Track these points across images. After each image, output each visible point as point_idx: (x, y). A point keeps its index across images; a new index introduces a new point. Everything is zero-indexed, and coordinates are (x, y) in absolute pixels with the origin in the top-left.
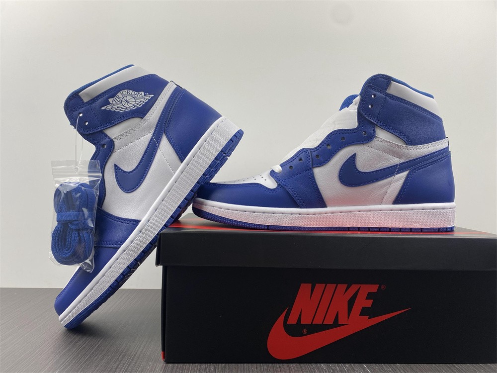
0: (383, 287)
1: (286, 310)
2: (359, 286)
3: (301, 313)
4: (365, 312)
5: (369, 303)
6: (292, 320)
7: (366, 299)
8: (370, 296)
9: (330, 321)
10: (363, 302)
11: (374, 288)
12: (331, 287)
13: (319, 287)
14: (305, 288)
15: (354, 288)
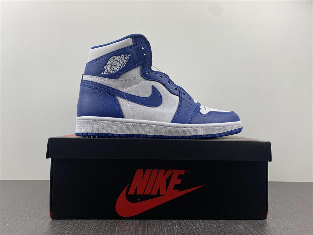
0: (188, 171)
1: (127, 186)
2: (172, 171)
3: (137, 188)
4: (176, 187)
5: (179, 182)
6: (131, 192)
7: (177, 179)
8: (179, 177)
9: (155, 192)
10: (175, 181)
11: (182, 172)
12: (155, 172)
13: (148, 172)
14: (139, 172)
15: (170, 172)
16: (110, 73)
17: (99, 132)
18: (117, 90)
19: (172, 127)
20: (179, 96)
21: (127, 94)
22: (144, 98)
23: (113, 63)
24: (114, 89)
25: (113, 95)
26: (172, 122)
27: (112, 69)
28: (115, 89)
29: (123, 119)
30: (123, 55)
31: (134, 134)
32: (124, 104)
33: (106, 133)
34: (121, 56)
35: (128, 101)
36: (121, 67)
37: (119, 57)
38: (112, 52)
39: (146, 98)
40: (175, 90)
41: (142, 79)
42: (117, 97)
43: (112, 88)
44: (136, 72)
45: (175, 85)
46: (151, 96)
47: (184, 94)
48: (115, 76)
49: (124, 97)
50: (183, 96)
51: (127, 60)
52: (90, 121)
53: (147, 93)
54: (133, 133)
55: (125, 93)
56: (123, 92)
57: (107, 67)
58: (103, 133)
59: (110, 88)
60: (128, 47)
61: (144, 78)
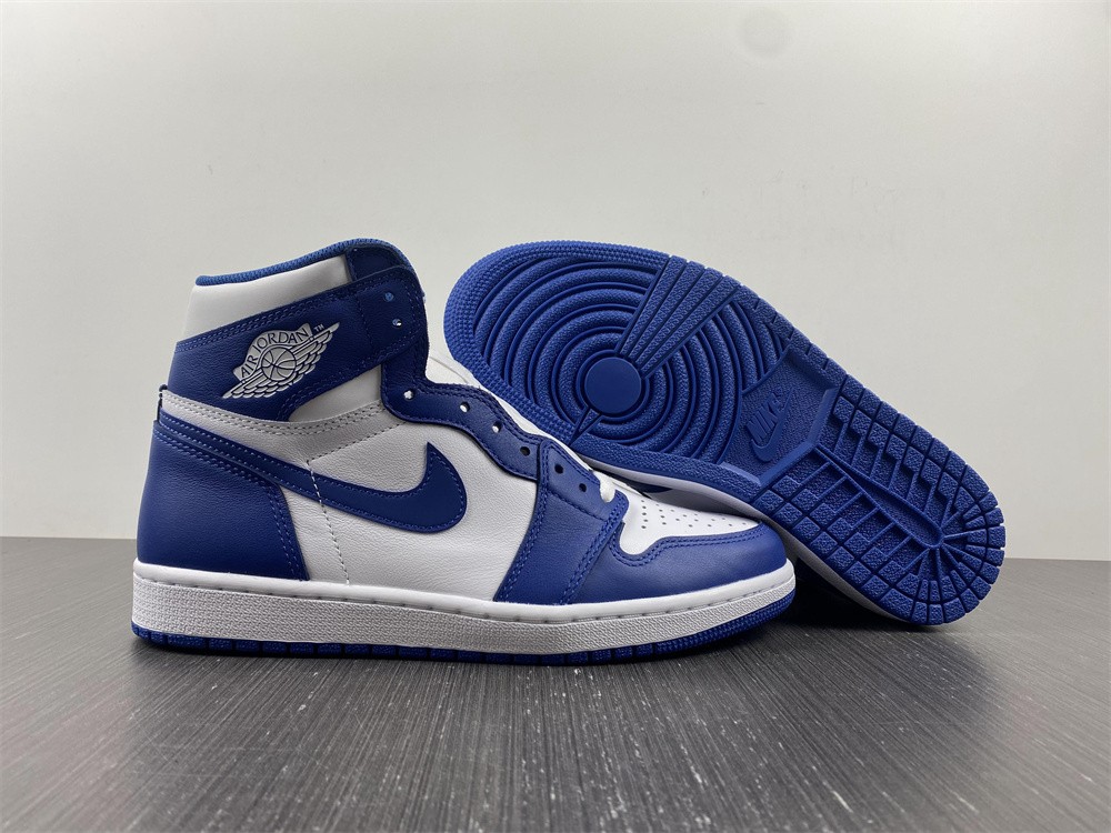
16: (257, 396)
17: (208, 635)
18: (283, 463)
19: (495, 618)
20: (537, 482)
21: (324, 478)
22: (394, 494)
23: (269, 358)
24: (270, 458)
25: (268, 484)
26: (500, 596)
27: (263, 382)
28: (277, 461)
29: (304, 583)
30: (307, 328)
31: (348, 642)
32: (313, 522)
33: (235, 637)
34: (300, 331)
35: (326, 508)
36: (298, 375)
37: (289, 333)
38: (263, 314)
39: (401, 494)
40: (523, 456)
41: (384, 417)
42: (284, 490)
43: (264, 455)
44: (360, 393)
45: (522, 433)
46: (420, 486)
47: (559, 469)
48: (276, 408)
49: (314, 490)
50: (555, 480)
51: (324, 347)
52: (176, 587)
53: (406, 476)
54: (344, 641)
55: (317, 476)
56: (309, 472)
57: (244, 372)
58: (226, 636)
59: (257, 453)
60: (328, 293)
61: (393, 414)
